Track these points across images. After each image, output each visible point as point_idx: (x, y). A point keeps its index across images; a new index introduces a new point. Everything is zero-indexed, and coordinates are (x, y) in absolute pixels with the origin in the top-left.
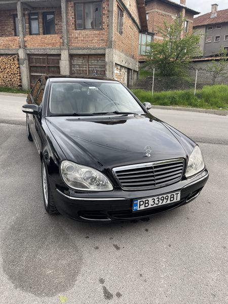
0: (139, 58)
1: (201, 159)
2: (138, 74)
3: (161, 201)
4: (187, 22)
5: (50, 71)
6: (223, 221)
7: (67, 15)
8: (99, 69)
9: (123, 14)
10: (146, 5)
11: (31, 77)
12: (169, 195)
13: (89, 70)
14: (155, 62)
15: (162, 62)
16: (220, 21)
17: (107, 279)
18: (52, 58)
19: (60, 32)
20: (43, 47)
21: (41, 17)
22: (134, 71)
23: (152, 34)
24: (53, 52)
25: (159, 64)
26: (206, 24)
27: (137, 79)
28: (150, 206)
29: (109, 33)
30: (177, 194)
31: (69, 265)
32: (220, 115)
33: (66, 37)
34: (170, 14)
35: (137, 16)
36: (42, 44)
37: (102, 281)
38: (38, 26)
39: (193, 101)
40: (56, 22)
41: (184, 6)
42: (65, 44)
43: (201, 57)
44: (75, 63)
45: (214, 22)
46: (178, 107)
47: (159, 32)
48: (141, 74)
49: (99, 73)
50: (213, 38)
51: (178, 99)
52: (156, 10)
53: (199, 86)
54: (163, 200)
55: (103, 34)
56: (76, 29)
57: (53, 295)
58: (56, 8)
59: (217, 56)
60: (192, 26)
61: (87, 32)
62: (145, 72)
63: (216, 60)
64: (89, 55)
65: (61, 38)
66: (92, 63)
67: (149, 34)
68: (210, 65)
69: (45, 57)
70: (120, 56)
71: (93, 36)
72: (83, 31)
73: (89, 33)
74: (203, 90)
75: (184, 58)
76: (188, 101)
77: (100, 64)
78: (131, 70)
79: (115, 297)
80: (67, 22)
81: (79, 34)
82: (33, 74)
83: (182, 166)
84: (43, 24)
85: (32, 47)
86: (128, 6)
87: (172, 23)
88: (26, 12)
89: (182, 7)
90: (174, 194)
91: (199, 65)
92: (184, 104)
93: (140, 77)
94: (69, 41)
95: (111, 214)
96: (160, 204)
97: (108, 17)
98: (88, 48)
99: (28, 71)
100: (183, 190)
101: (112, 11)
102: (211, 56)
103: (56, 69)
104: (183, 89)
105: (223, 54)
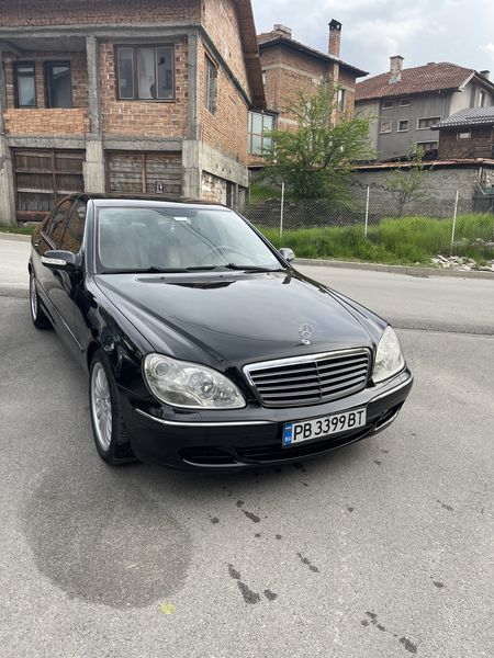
0: (249, 161)
1: (397, 351)
2: (247, 193)
3: (332, 427)
4: (343, 91)
5: (62, 183)
6: (441, 465)
7: (100, 70)
8: (169, 182)
9: (216, 73)
10: (261, 54)
11: (18, 195)
12: (347, 415)
13: (147, 184)
14: (284, 169)
15: (298, 170)
16: (408, 90)
17: (242, 569)
18: (66, 156)
19: (83, 103)
20: (47, 135)
21: (40, 70)
22: (240, 187)
23: (274, 114)
24: (67, 145)
25: (292, 174)
26: (380, 95)
27: (247, 203)
28: (313, 436)
29: (189, 111)
30: (360, 413)
31: (167, 552)
32: (417, 275)
33: (96, 114)
34: (309, 75)
35: (244, 76)
36: (43, 128)
37: (235, 574)
38: (33, 89)
39: (363, 248)
40: (74, 82)
41: (336, 58)
42: (95, 129)
43: (373, 161)
44: (117, 169)
45: (396, 92)
46: (333, 261)
47: (289, 110)
48: (254, 193)
49: (169, 189)
50: (394, 125)
51: (332, 244)
52: (281, 65)
53: (374, 220)
54: (336, 424)
55: (177, 112)
56: (118, 99)
57: (146, 603)
58: (73, 53)
59: (404, 159)
60: (352, 99)
61: (142, 106)
62: (261, 190)
63: (403, 169)
64: (147, 153)
65: (86, 116)
66: (153, 169)
67: (268, 113)
68: (391, 177)
69: (51, 155)
70: (211, 156)
71: (155, 114)
72: (134, 103)
73: (147, 107)
74: (381, 226)
75: (341, 164)
76: (353, 249)
77: (170, 171)
78: (234, 184)
79: (264, 598)
80: (100, 83)
81: (125, 110)
82: (23, 190)
83: (365, 362)
84: (46, 84)
85: (21, 133)
86: (225, 57)
87: (314, 93)
88: (8, 60)
89: (334, 62)
90: (355, 412)
91: (371, 178)
92: (345, 255)
93: (252, 200)
94: (103, 122)
95: (241, 453)
96: (330, 432)
97: (186, 77)
98: (145, 139)
99: (12, 184)
100: (370, 406)
101: (195, 66)
102: (393, 161)
103: (74, 181)
104: (341, 225)
105: (416, 156)
